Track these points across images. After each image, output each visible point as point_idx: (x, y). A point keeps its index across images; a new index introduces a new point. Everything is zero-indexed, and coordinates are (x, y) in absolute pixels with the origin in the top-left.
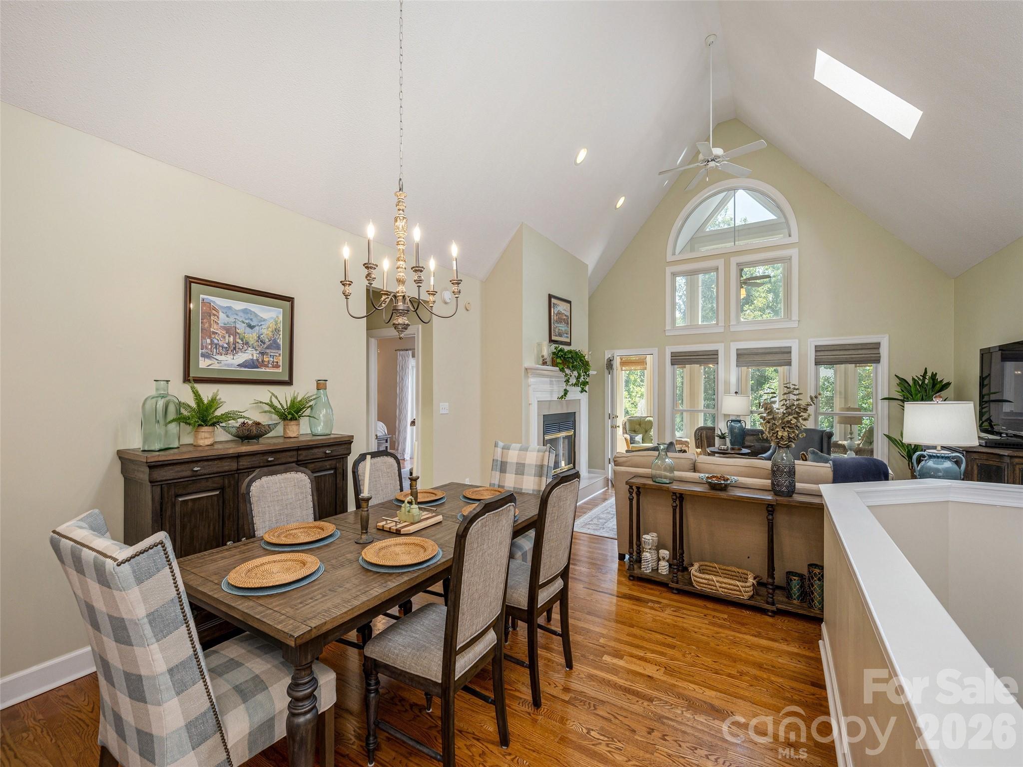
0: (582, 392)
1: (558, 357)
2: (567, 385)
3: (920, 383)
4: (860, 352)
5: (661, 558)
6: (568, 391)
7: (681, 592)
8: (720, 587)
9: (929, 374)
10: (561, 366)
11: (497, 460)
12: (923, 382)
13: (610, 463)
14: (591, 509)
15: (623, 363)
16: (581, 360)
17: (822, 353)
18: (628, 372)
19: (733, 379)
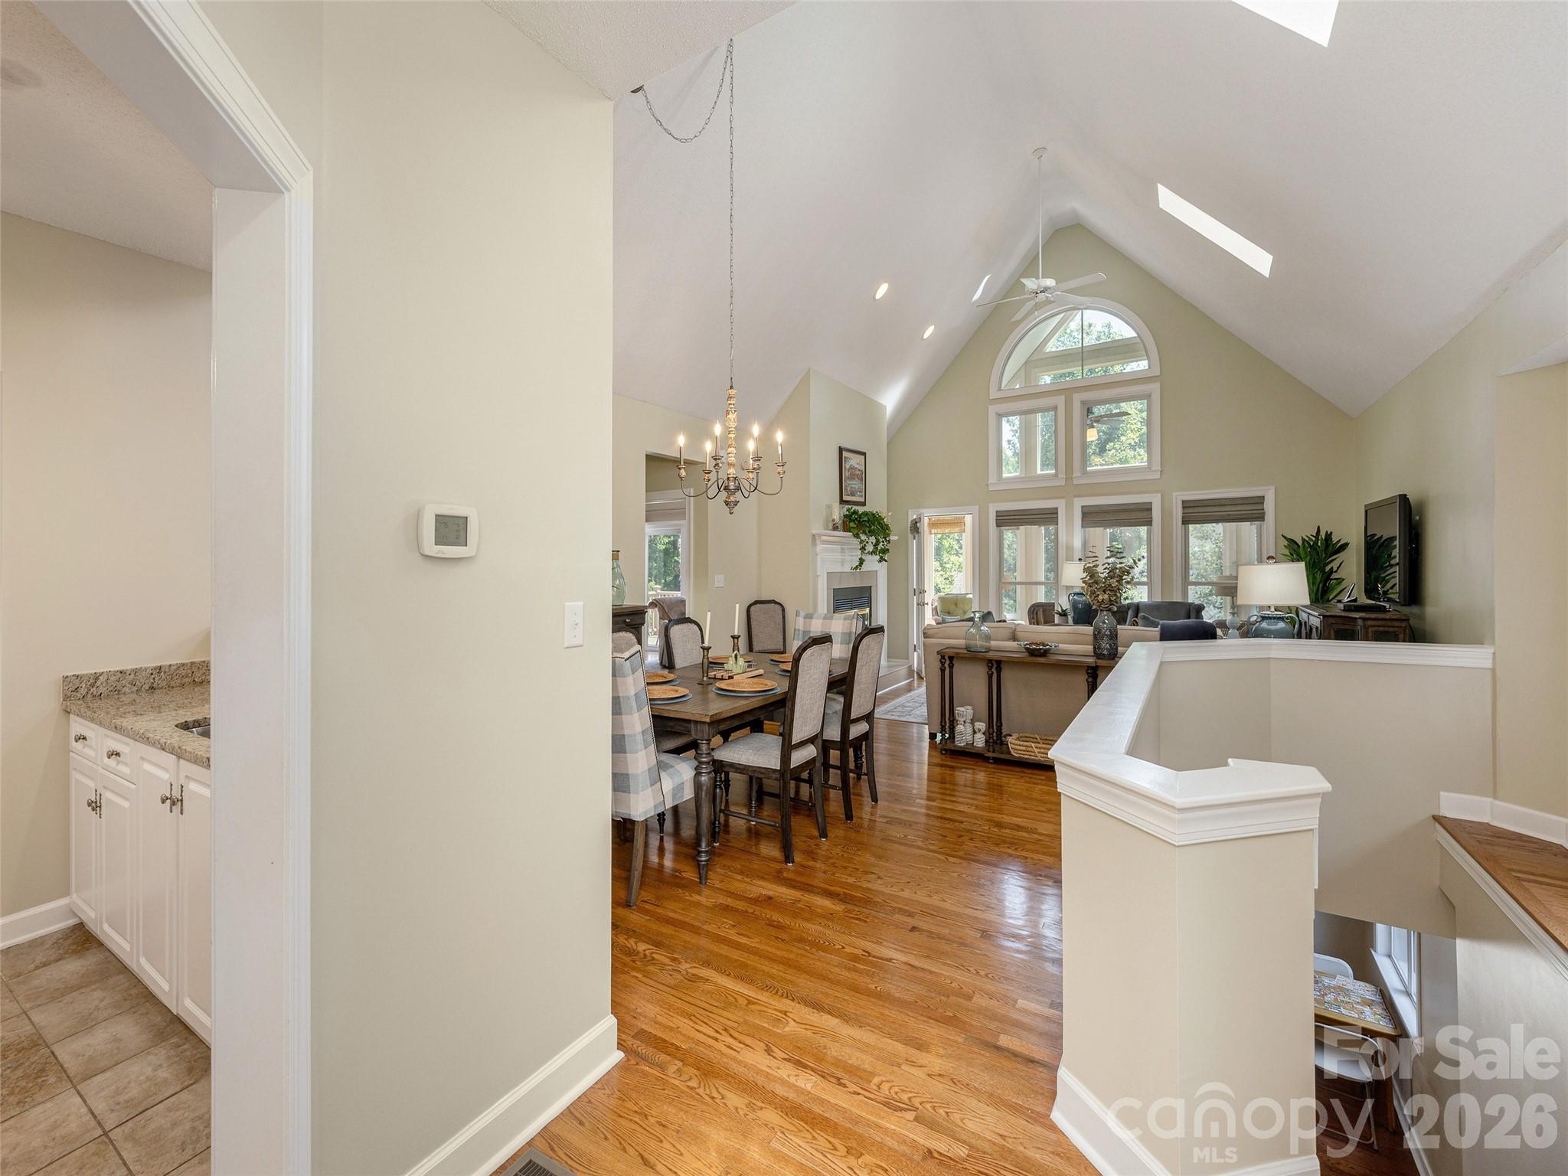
0: (880, 561)
1: (851, 521)
2: (862, 553)
3: (1312, 543)
4: (1239, 508)
5: (977, 731)
6: (864, 560)
7: (998, 761)
8: (1039, 753)
9: (1323, 535)
10: (855, 532)
11: (799, 630)
12: (1316, 543)
13: (915, 651)
14: (893, 699)
15: (933, 525)
16: (879, 523)
17: (1191, 510)
18: (939, 536)
19: (1077, 543)
